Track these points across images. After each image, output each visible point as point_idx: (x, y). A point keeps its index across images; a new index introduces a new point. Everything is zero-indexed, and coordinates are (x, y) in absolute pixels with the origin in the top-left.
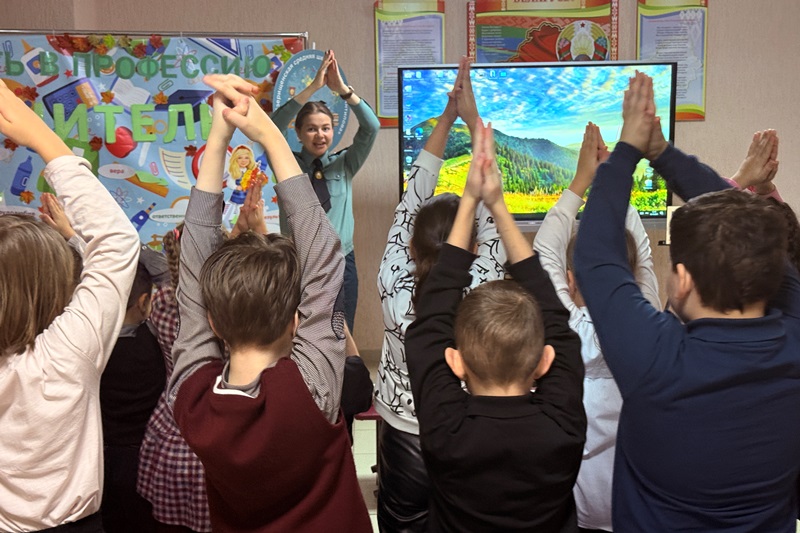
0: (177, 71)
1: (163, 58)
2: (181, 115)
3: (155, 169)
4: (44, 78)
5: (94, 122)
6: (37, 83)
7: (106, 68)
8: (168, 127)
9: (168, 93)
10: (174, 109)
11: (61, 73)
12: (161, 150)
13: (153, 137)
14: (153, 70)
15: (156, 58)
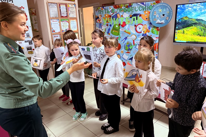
0: (134, 10)
1: (132, 8)
2: (134, 19)
3: (129, 29)
4: (113, 13)
5: (119, 21)
6: (111, 14)
7: (122, 11)
8: (132, 21)
9: (132, 15)
10: (133, 18)
11: (115, 12)
12: (130, 26)
13: (129, 23)
14: (130, 10)
15: (130, 8)
